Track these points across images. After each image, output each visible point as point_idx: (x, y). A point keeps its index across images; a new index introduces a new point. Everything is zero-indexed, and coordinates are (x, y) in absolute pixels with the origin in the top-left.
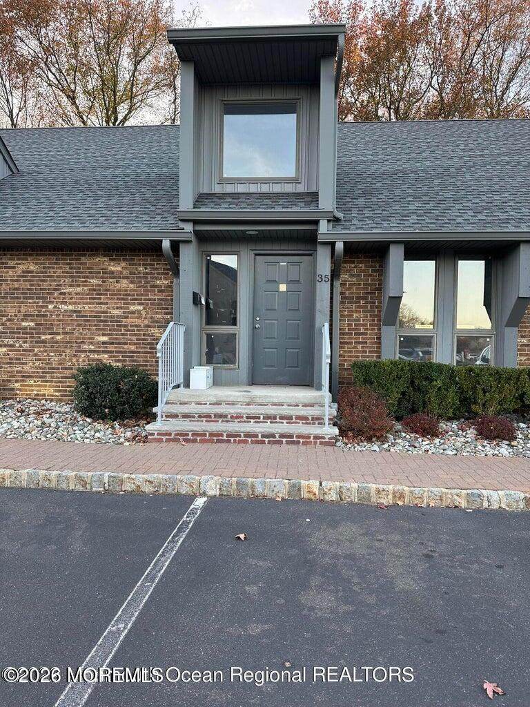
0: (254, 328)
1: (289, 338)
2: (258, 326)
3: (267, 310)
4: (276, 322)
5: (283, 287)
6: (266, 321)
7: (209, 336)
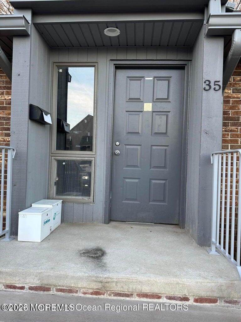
0: (113, 154)
1: (155, 167)
2: (118, 152)
3: (129, 133)
4: (139, 147)
5: (148, 107)
6: (127, 147)
7: (59, 162)
